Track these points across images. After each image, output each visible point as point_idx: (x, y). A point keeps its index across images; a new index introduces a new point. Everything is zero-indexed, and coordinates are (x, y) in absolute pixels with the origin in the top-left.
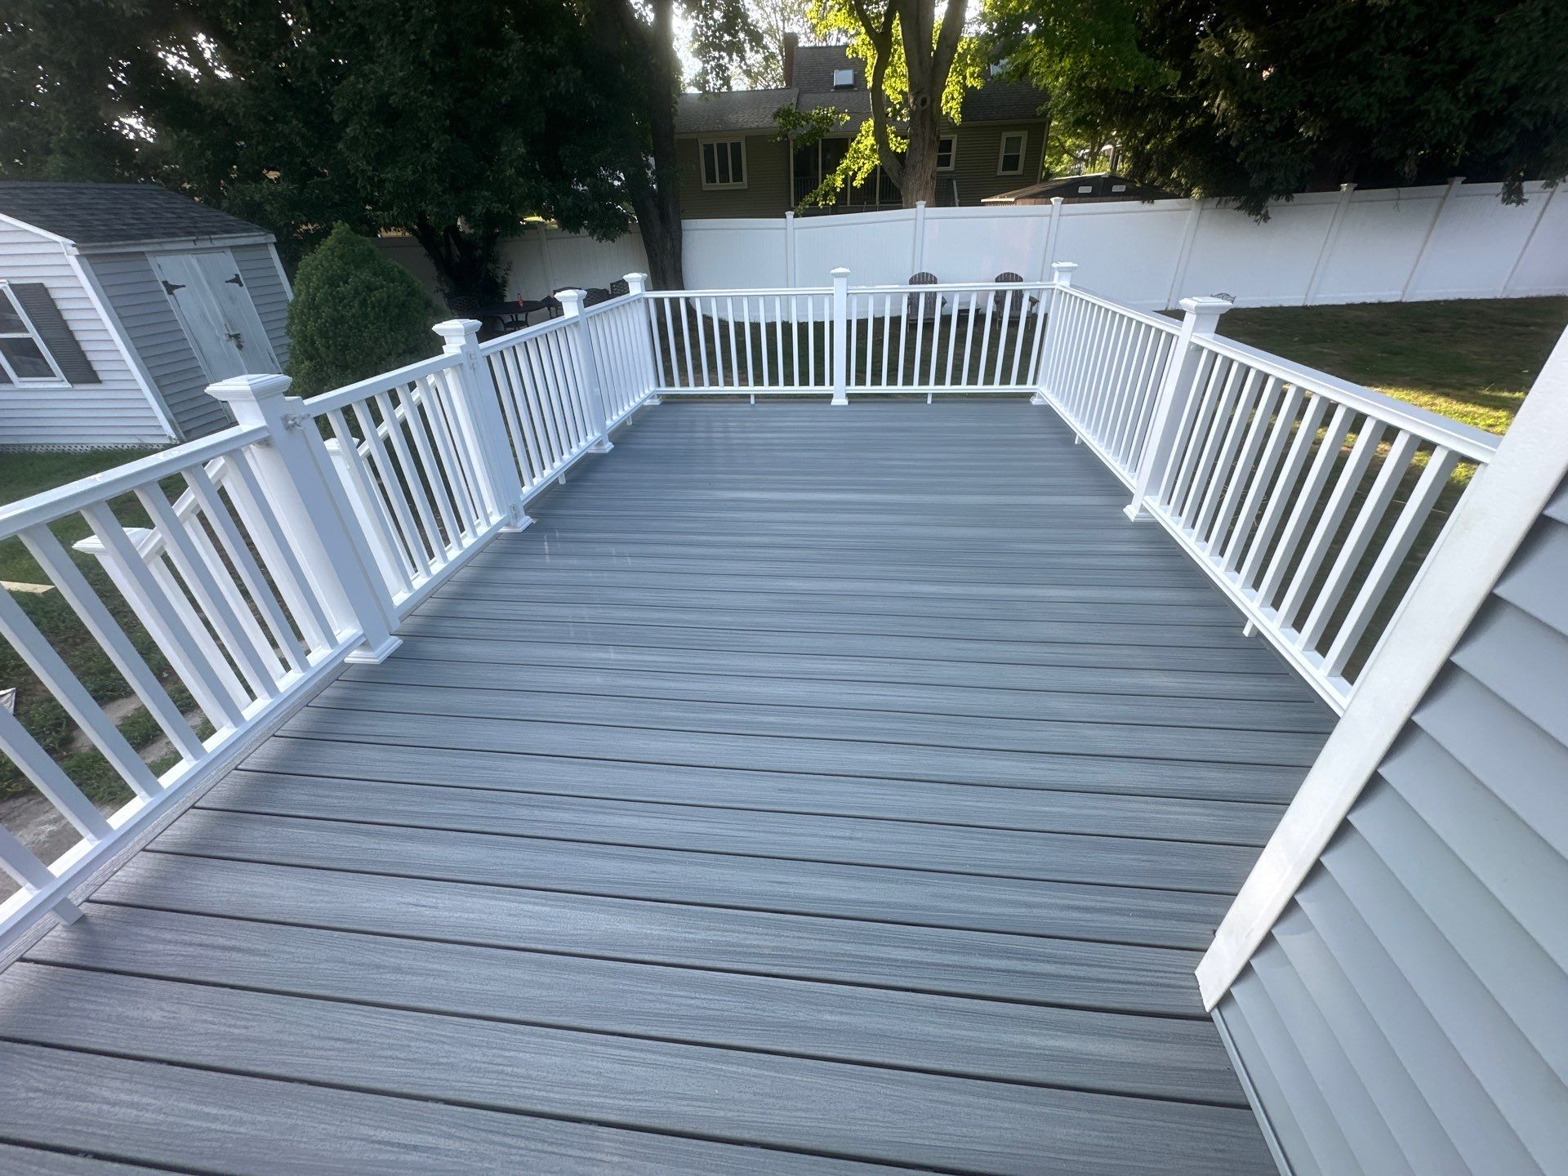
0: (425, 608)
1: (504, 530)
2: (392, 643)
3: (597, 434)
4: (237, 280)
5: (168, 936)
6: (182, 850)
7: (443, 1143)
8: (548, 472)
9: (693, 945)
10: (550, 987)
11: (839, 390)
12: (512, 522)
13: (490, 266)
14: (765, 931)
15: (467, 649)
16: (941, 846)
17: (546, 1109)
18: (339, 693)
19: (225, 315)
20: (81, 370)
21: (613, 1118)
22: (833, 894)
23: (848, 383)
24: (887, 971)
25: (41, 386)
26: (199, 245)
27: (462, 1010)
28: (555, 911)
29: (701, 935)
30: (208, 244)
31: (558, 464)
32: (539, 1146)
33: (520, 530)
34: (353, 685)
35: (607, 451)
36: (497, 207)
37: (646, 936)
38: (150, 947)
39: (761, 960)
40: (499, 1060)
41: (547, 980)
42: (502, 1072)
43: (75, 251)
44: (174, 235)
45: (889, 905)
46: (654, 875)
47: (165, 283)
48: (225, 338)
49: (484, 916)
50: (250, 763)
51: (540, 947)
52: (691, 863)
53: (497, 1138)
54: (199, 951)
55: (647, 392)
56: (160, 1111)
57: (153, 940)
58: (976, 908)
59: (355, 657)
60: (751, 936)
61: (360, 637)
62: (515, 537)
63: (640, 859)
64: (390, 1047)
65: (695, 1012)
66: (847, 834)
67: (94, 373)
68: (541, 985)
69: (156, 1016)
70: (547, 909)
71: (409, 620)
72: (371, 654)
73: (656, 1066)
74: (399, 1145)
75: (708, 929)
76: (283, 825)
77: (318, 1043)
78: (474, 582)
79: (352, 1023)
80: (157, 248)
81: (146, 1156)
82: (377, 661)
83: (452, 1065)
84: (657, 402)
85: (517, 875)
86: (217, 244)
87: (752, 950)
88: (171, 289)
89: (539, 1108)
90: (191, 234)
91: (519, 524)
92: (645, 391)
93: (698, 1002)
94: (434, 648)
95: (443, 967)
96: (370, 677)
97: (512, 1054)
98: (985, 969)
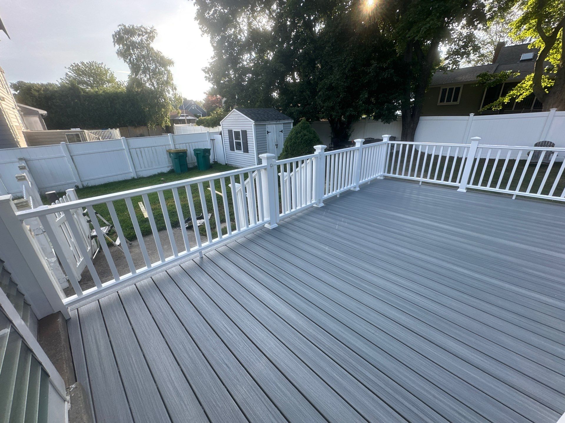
0: (286, 220)
1: (315, 205)
2: (275, 225)
3: (355, 184)
4: (282, 131)
5: (212, 267)
6: (221, 252)
7: (234, 335)
8: (334, 192)
9: (308, 332)
10: (269, 319)
11: (462, 186)
12: (318, 204)
13: (347, 130)
14: (329, 341)
15: (291, 233)
16: (407, 355)
17: (256, 343)
18: (260, 233)
19: (276, 140)
20: (246, 150)
21: (268, 356)
22: (357, 345)
23: (468, 183)
24: (362, 377)
25: (239, 152)
26: (277, 122)
27: (250, 312)
28: (279, 303)
29: (311, 331)
30: (279, 122)
31: (338, 191)
32: (251, 349)
33: (319, 207)
34: (264, 232)
35: (357, 190)
36: (353, 113)
37: (297, 322)
38: (209, 268)
39: (324, 347)
40: (252, 327)
41: (270, 317)
42: (251, 330)
43: (254, 124)
44: (273, 120)
45: (375, 360)
46: (307, 309)
47: (267, 131)
48: (275, 145)
49: (264, 296)
50: (238, 241)
51: (272, 309)
52: (318, 312)
53: (244, 342)
54: (215, 273)
55: (379, 174)
56: (198, 297)
57: (210, 267)
58: (410, 383)
59: (267, 225)
60: (325, 340)
61: (268, 221)
62: (317, 208)
63: (306, 303)
64: (235, 310)
65: (299, 347)
66: (373, 332)
67: (248, 150)
68: (268, 318)
69: (204, 280)
70: (278, 302)
71: (282, 221)
72: (270, 226)
73: (283, 352)
74: (227, 329)
75: (314, 331)
76: (238, 256)
77: (224, 301)
78: (301, 217)
79: (231, 301)
80: (269, 123)
81: (193, 303)
82: (270, 228)
83: (243, 321)
84: (382, 178)
85: (276, 290)
86: (281, 122)
87: (323, 343)
88: (268, 132)
89: (254, 342)
90: (276, 120)
91: (319, 205)
92: (379, 173)
93: (301, 346)
94: (284, 230)
95: (251, 301)
96: (269, 232)
97: (255, 327)
98: (400, 402)
